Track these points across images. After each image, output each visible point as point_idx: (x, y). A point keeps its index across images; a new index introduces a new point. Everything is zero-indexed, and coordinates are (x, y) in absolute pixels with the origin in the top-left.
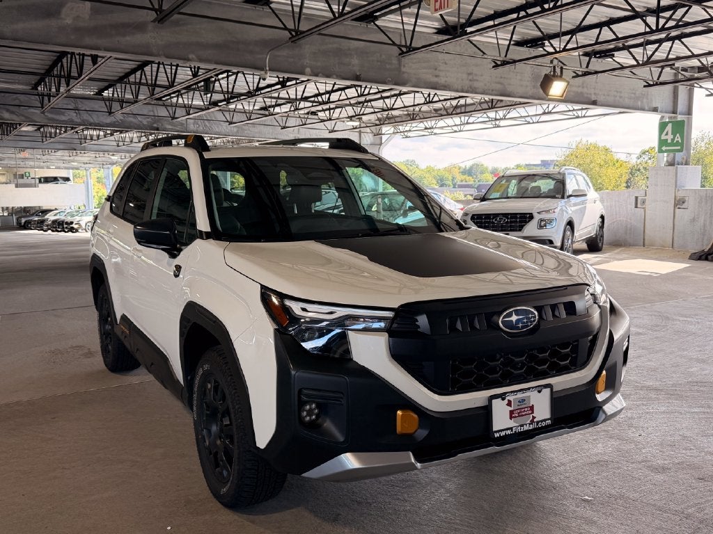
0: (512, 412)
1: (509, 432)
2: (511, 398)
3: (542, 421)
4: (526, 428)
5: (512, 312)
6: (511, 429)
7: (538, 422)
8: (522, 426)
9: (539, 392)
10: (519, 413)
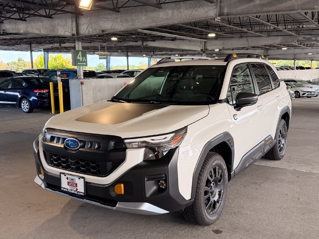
0: (68, 183)
1: (66, 190)
2: (68, 176)
3: (80, 192)
4: (73, 192)
5: (69, 140)
6: (67, 189)
7: (78, 192)
8: (71, 190)
9: (79, 179)
10: (71, 184)
